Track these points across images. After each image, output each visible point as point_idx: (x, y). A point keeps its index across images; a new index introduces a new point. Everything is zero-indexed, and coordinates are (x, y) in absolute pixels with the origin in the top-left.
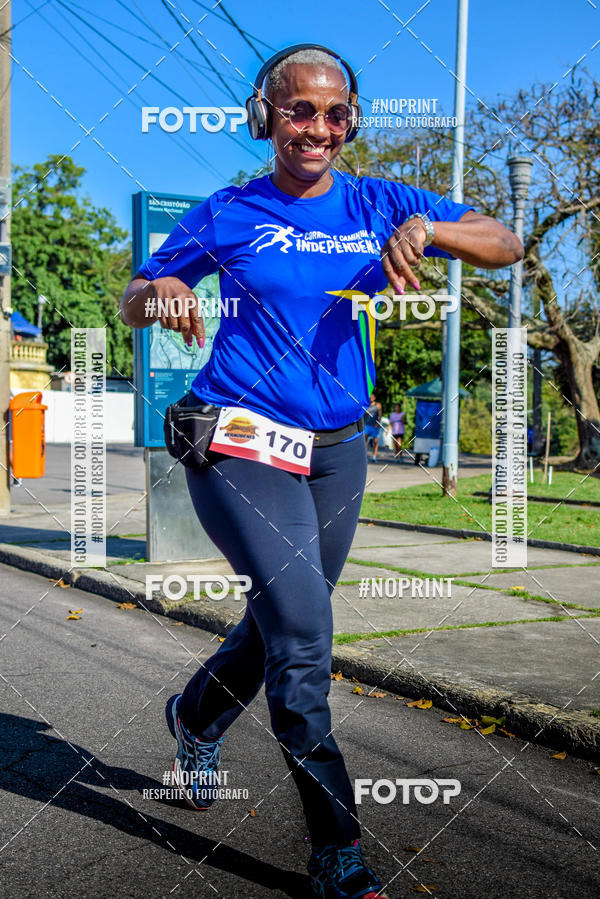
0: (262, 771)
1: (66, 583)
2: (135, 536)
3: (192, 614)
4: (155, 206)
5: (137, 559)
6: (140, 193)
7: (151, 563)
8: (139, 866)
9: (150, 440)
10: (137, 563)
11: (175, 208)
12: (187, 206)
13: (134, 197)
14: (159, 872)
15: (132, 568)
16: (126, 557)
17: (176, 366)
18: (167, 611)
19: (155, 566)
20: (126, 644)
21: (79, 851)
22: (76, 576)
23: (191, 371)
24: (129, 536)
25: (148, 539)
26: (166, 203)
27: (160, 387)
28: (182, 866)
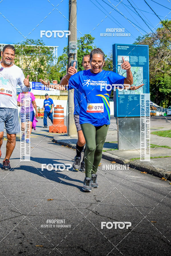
0: (159, 211)
2: (115, 142)
3: (132, 165)
4: (119, 48)
5: (115, 149)
6: (115, 44)
7: (119, 150)
9: (118, 115)
10: (115, 150)
11: (125, 48)
12: (128, 47)
13: (113, 45)
14: (133, 240)
15: (114, 152)
16: (112, 148)
17: (126, 93)
18: (125, 164)
19: (120, 151)
20: (115, 173)
21: (109, 233)
23: (130, 95)
24: (112, 142)
25: (118, 143)
26: (122, 47)
27: (121, 100)
28: (139, 238)
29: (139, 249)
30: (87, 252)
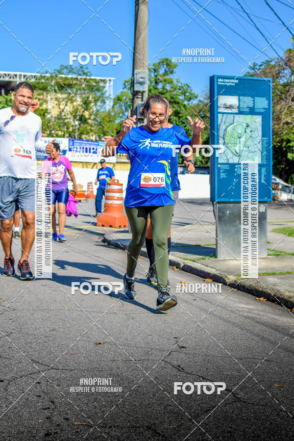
1: (177, 268)
2: (210, 245)
3: (241, 285)
4: (221, 82)
5: (211, 257)
6: (214, 76)
7: (218, 259)
8: (232, 413)
9: (218, 198)
10: (211, 259)
11: (231, 83)
12: (237, 81)
13: (211, 78)
14: (243, 416)
15: (209, 261)
16: (205, 256)
17: (231, 161)
18: (228, 283)
19: (220, 260)
20: (211, 299)
21: (202, 403)
22: (182, 265)
23: (238, 164)
24: (206, 245)
25: (217, 247)
26: (226, 80)
27: (223, 172)
28: (253, 414)
29: (253, 433)
30: (163, 436)
